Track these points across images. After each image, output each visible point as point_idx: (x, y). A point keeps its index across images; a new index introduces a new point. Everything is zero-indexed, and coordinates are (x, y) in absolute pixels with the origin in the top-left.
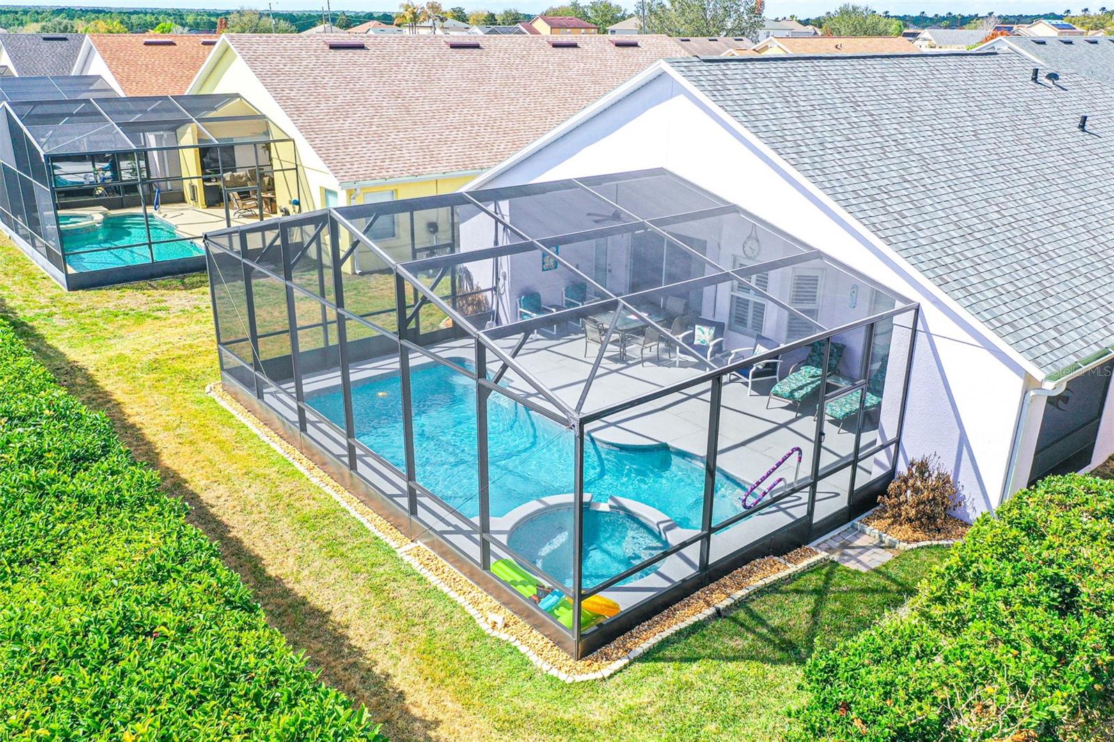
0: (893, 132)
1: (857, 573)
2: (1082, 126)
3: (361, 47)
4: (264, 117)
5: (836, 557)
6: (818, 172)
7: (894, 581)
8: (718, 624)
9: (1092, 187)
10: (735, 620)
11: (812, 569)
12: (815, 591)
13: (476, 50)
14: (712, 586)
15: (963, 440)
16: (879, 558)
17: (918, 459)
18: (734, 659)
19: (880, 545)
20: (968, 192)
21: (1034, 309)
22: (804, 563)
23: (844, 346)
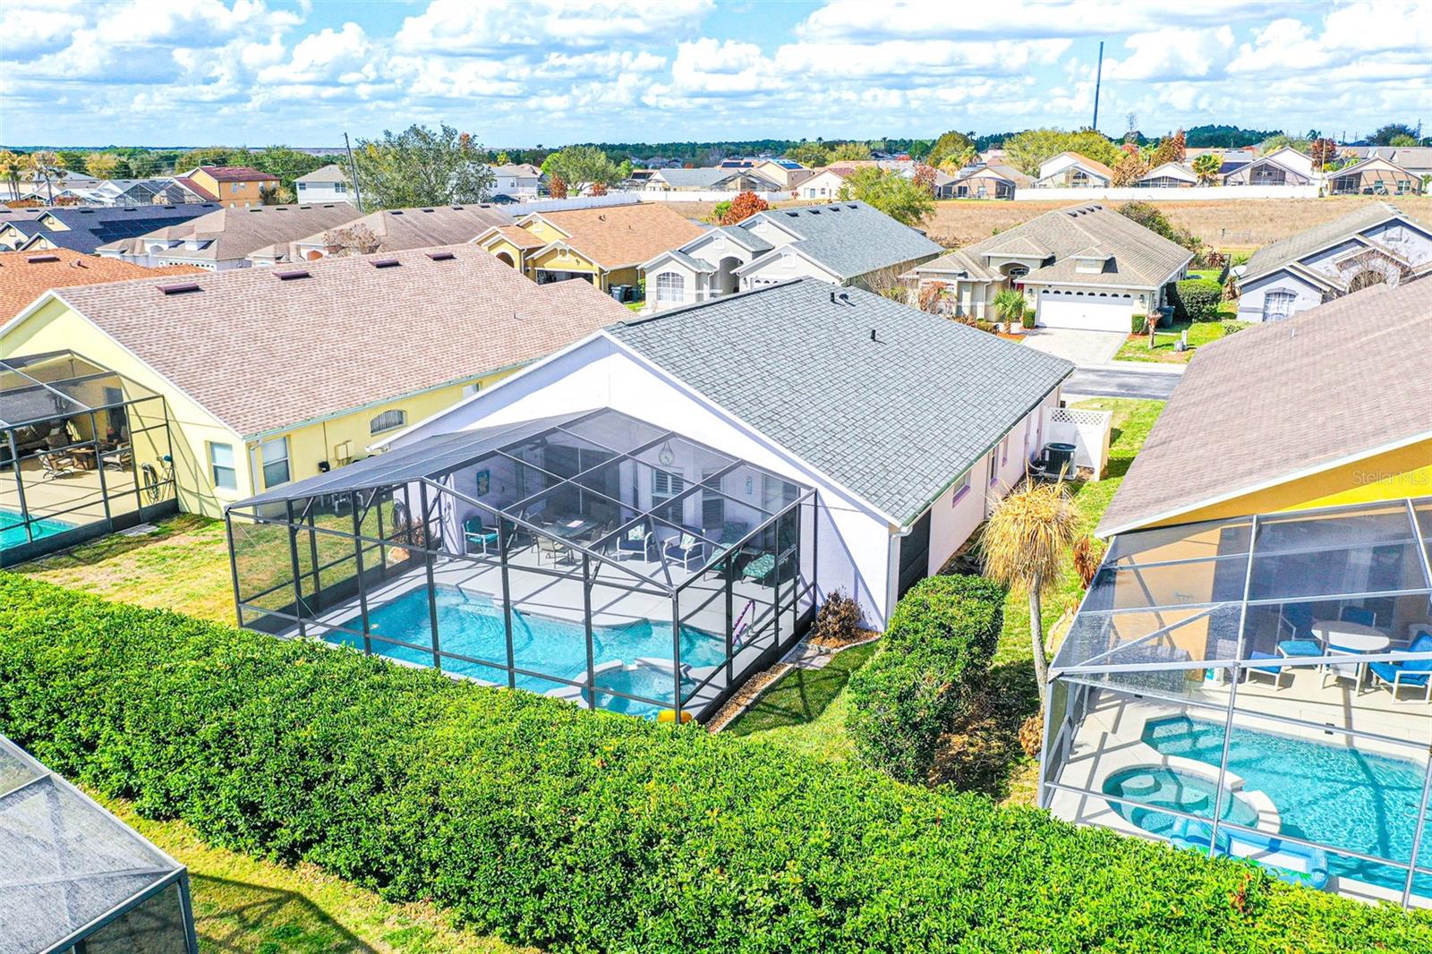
0: (764, 364)
1: (815, 671)
2: (873, 338)
3: (196, 289)
4: (115, 373)
5: (797, 666)
6: (733, 405)
7: (839, 670)
8: (751, 714)
9: (891, 387)
10: (758, 710)
11: (789, 673)
12: (796, 686)
13: (307, 279)
14: (736, 694)
15: (858, 575)
16: (823, 662)
17: (833, 593)
18: (770, 728)
19: (820, 653)
20: (823, 405)
21: (884, 482)
22: (783, 672)
23: (747, 524)
